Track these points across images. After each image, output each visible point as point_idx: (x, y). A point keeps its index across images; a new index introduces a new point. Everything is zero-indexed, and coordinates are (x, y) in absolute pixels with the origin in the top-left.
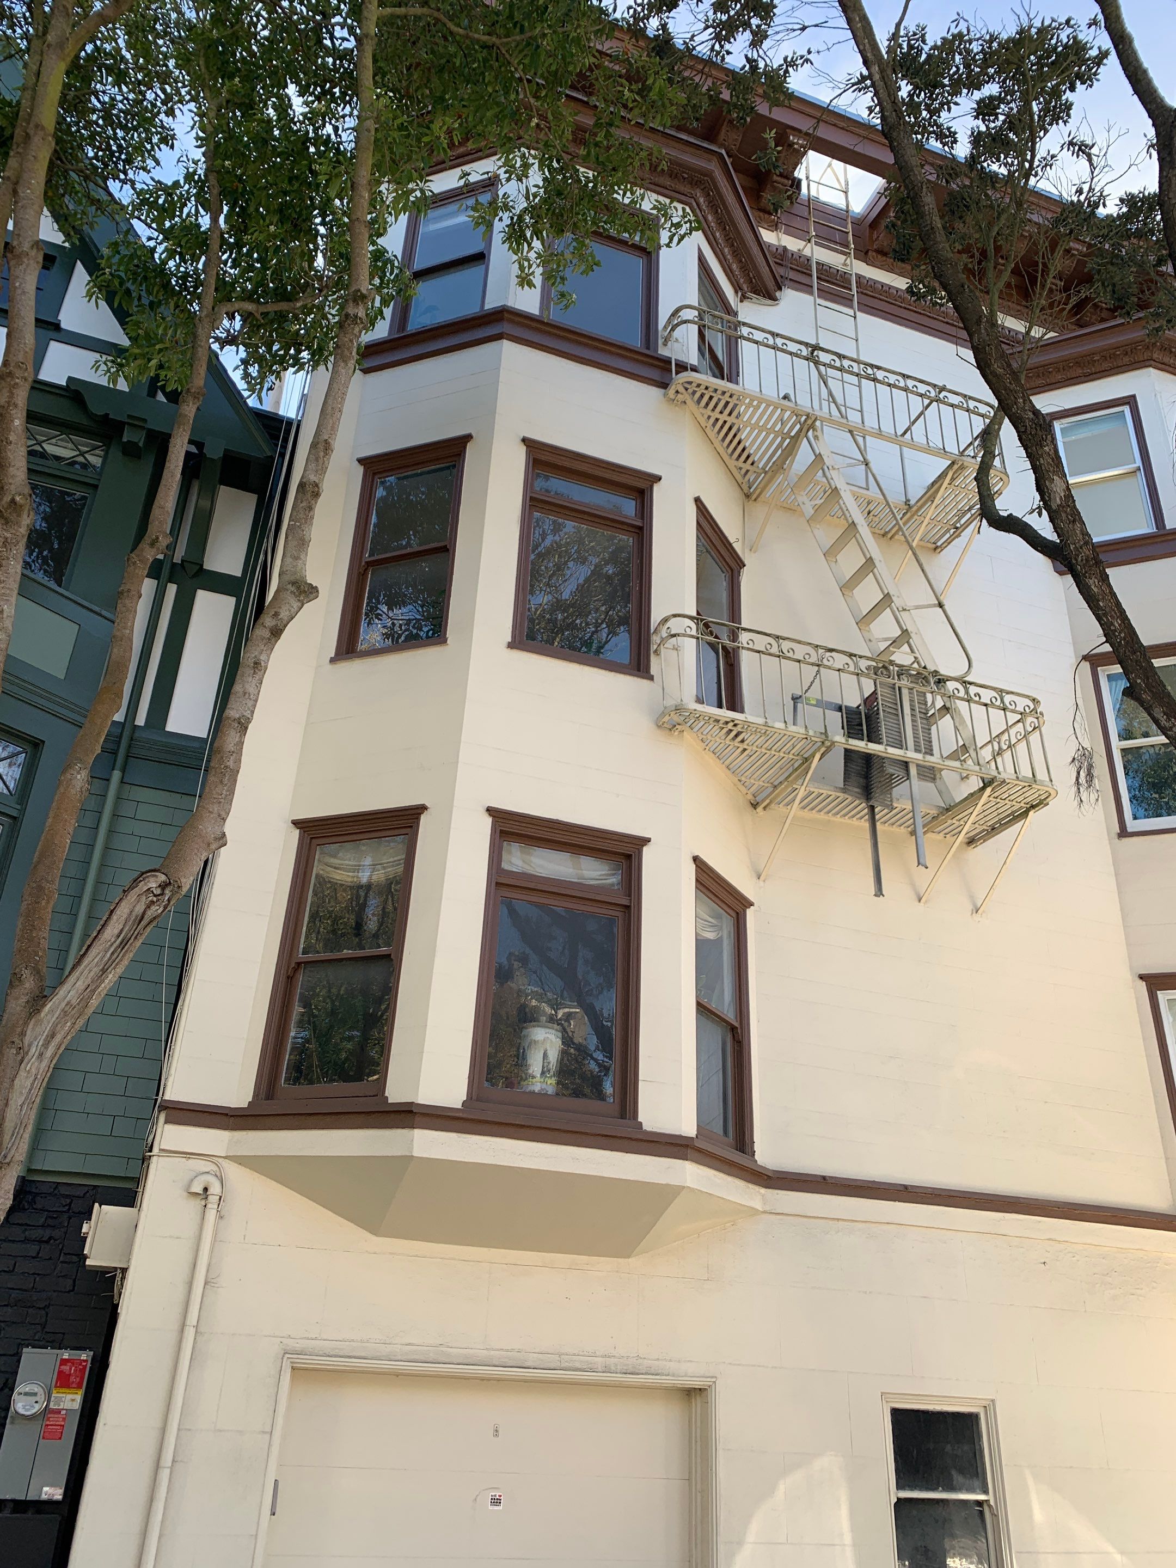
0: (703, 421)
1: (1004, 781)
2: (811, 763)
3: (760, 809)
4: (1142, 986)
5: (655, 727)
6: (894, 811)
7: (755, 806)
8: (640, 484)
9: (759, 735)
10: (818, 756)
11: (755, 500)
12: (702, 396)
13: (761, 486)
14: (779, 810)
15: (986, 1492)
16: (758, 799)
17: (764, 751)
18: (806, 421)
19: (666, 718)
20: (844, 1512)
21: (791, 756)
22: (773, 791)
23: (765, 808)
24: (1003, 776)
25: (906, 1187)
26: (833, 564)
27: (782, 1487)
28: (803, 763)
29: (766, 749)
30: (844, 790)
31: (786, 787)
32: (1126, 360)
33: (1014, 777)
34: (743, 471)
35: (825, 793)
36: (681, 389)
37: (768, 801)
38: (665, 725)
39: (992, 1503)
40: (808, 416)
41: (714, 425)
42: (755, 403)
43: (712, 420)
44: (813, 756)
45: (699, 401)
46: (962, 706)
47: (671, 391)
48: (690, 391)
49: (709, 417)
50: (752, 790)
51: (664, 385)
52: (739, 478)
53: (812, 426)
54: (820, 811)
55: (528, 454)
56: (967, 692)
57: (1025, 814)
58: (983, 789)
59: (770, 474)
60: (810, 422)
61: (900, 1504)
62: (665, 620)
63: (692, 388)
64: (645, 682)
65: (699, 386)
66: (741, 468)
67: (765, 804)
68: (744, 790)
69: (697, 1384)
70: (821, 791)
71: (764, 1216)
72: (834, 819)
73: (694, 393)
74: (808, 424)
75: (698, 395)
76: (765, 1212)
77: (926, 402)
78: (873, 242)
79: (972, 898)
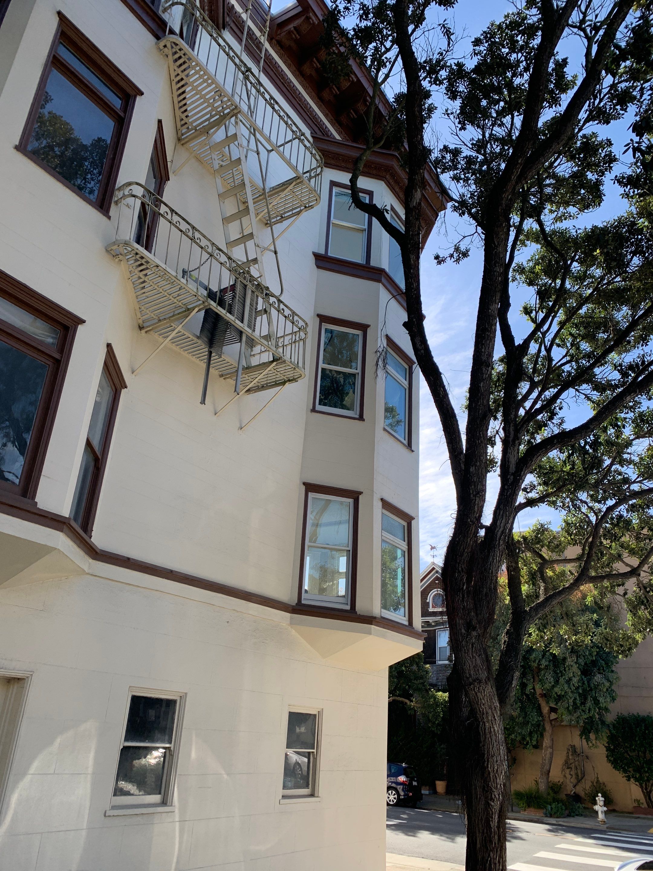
0: (173, 74)
1: (285, 361)
2: (192, 312)
3: (143, 331)
4: (303, 488)
5: (105, 250)
6: (221, 359)
7: (141, 328)
8: (129, 90)
9: (168, 282)
10: (196, 310)
11: (183, 145)
12: (180, 58)
13: (190, 137)
14: (155, 336)
15: (170, 743)
16: (145, 325)
17: (166, 294)
18: (233, 109)
19: (115, 247)
20: (92, 755)
21: (180, 304)
22: (157, 323)
23: (146, 332)
24: (285, 358)
25: (172, 571)
26: (221, 203)
27: (58, 740)
28: (185, 311)
29: (168, 293)
30: (198, 338)
31: (167, 323)
32: (374, 172)
33: (289, 360)
34: (183, 122)
35: (188, 334)
36: (169, 45)
37: (151, 328)
38: (112, 252)
39: (172, 749)
40: (236, 107)
41: (179, 82)
42: (210, 81)
43: (179, 78)
44: (193, 309)
45: (176, 61)
46: (274, 312)
47: (162, 44)
48: (174, 50)
49: (178, 75)
50: (144, 317)
51: (158, 38)
52: (179, 124)
53: (236, 115)
54: (177, 345)
55: (60, 25)
56: (279, 306)
57: (284, 383)
58: (272, 362)
59: (198, 132)
60: (235, 111)
61: (125, 749)
62: (130, 184)
63: (176, 49)
64: (105, 219)
65: (180, 50)
66: (182, 120)
67: (148, 329)
68: (139, 315)
69: (19, 675)
70: (185, 333)
71: (88, 576)
72: (182, 353)
73: (176, 53)
74: (235, 112)
75: (177, 56)
76: (88, 574)
77: (294, 136)
78: (277, 35)
79: (240, 421)
